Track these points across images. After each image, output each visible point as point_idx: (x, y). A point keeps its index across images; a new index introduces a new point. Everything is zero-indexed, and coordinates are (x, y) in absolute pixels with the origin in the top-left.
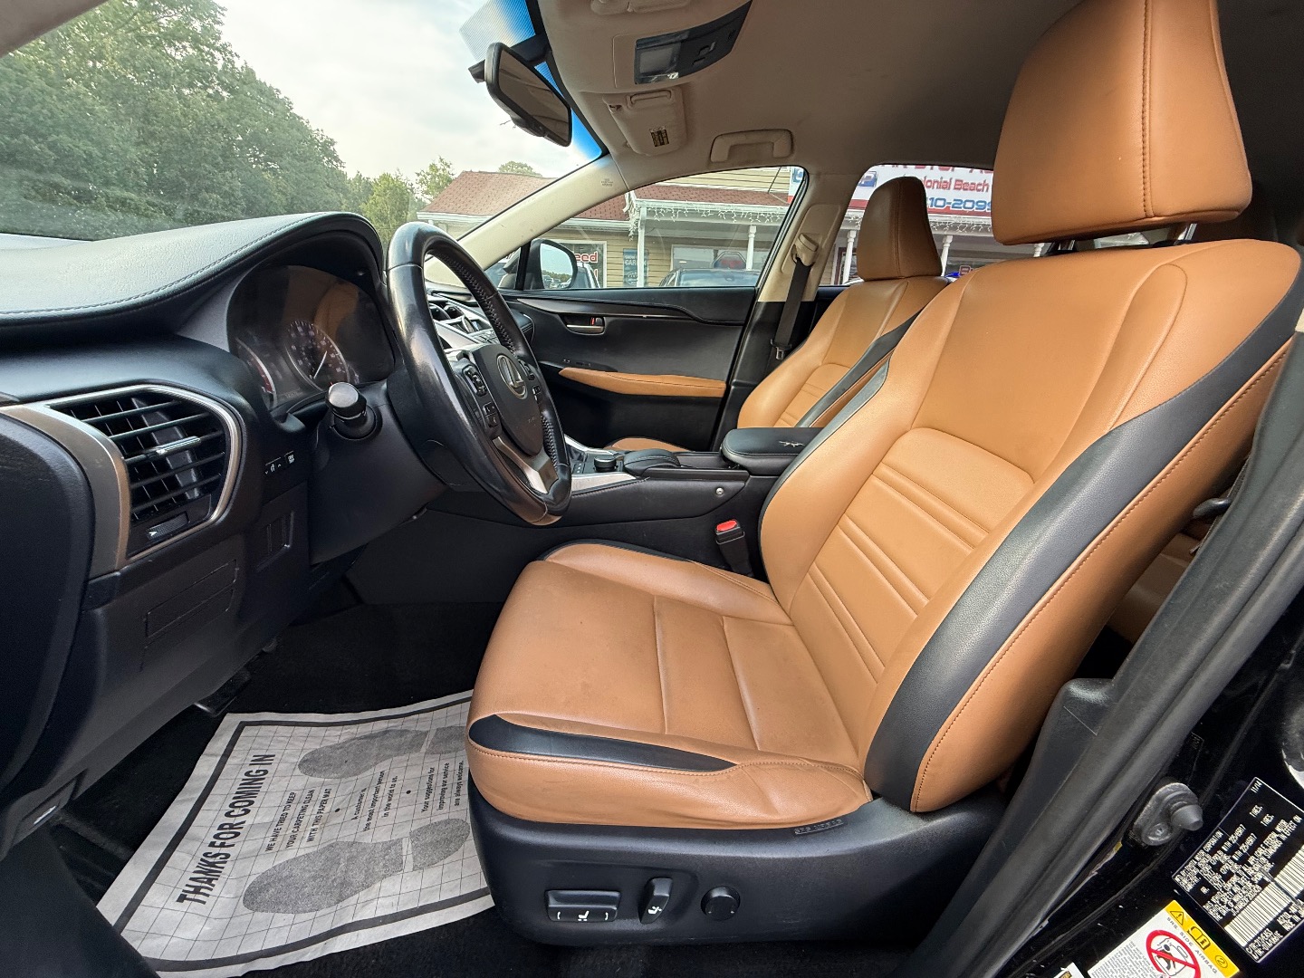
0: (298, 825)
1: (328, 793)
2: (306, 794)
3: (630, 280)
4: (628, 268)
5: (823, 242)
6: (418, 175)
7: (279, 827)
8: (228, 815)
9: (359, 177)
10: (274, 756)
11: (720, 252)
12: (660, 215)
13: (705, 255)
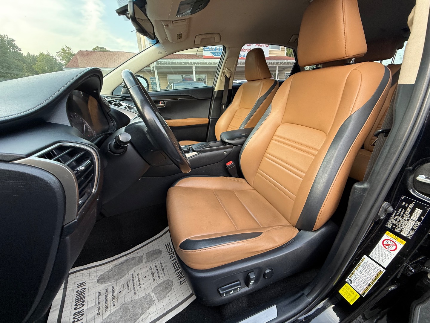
0: (106, 302)
1: (113, 288)
2: (105, 291)
3: (154, 88)
4: (153, 84)
5: (232, 70)
6: (57, 53)
7: (99, 306)
8: (75, 309)
9: (29, 54)
10: (86, 282)
11: (184, 76)
12: (161, 64)
13: (179, 77)
